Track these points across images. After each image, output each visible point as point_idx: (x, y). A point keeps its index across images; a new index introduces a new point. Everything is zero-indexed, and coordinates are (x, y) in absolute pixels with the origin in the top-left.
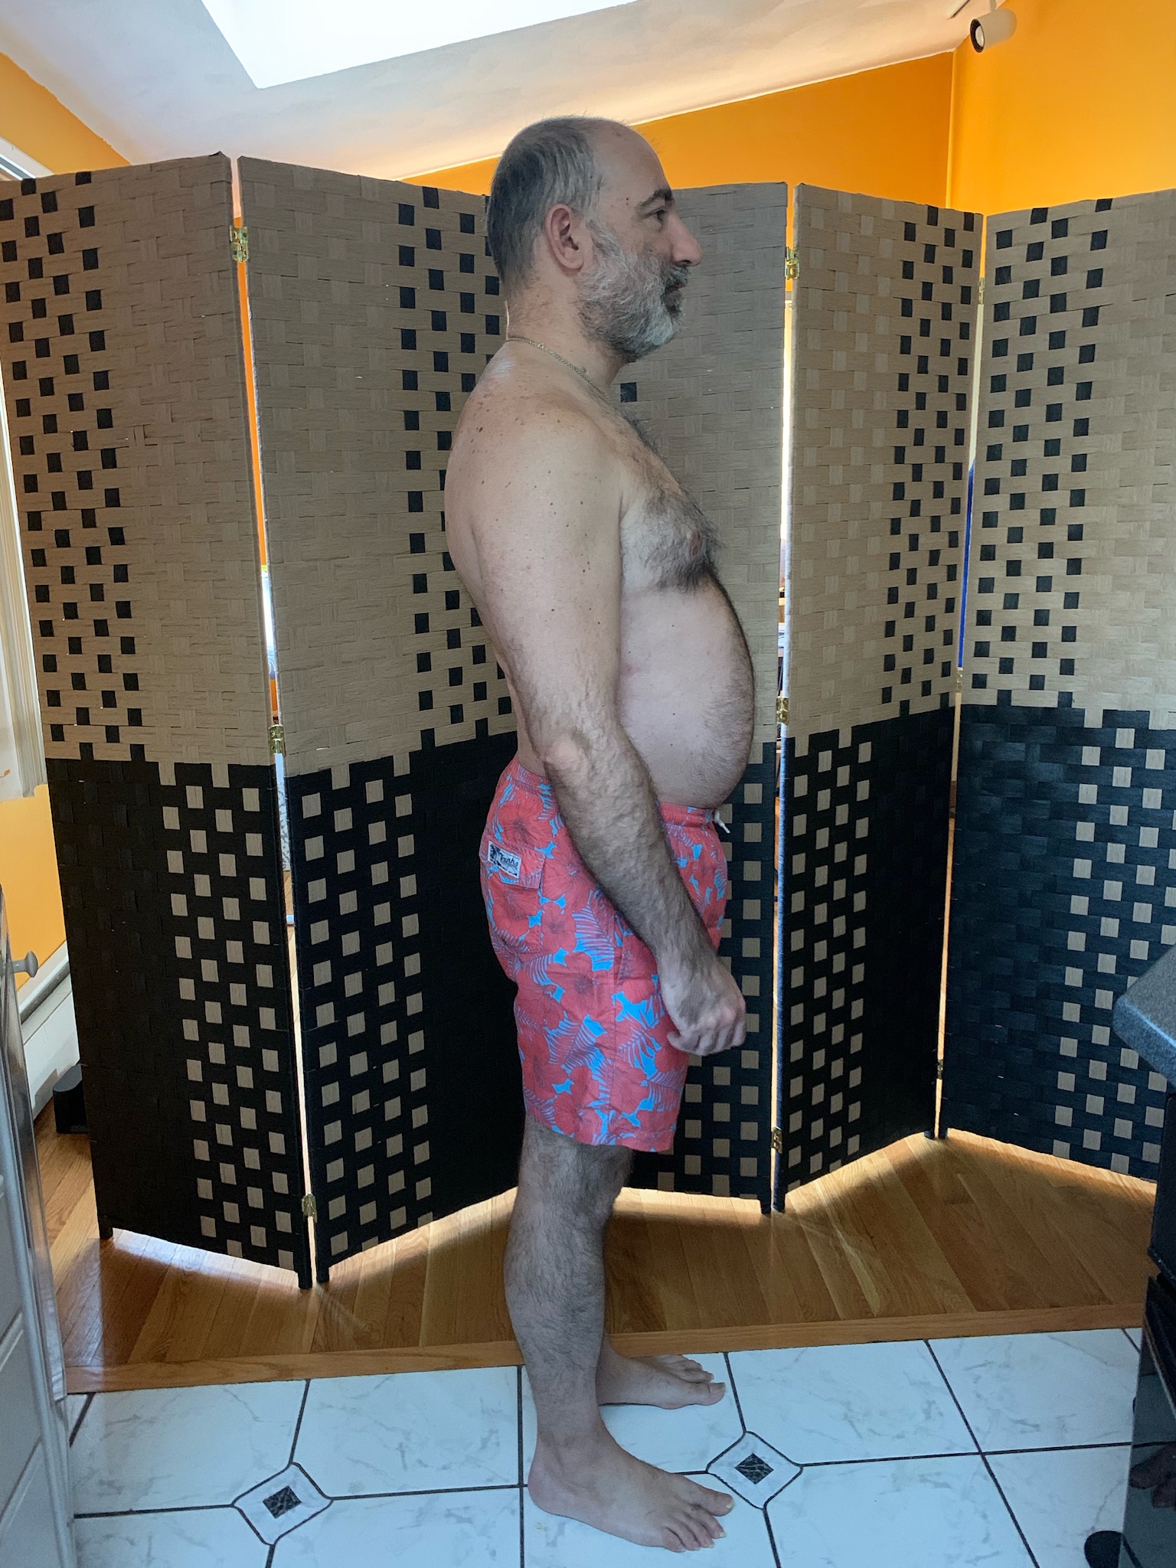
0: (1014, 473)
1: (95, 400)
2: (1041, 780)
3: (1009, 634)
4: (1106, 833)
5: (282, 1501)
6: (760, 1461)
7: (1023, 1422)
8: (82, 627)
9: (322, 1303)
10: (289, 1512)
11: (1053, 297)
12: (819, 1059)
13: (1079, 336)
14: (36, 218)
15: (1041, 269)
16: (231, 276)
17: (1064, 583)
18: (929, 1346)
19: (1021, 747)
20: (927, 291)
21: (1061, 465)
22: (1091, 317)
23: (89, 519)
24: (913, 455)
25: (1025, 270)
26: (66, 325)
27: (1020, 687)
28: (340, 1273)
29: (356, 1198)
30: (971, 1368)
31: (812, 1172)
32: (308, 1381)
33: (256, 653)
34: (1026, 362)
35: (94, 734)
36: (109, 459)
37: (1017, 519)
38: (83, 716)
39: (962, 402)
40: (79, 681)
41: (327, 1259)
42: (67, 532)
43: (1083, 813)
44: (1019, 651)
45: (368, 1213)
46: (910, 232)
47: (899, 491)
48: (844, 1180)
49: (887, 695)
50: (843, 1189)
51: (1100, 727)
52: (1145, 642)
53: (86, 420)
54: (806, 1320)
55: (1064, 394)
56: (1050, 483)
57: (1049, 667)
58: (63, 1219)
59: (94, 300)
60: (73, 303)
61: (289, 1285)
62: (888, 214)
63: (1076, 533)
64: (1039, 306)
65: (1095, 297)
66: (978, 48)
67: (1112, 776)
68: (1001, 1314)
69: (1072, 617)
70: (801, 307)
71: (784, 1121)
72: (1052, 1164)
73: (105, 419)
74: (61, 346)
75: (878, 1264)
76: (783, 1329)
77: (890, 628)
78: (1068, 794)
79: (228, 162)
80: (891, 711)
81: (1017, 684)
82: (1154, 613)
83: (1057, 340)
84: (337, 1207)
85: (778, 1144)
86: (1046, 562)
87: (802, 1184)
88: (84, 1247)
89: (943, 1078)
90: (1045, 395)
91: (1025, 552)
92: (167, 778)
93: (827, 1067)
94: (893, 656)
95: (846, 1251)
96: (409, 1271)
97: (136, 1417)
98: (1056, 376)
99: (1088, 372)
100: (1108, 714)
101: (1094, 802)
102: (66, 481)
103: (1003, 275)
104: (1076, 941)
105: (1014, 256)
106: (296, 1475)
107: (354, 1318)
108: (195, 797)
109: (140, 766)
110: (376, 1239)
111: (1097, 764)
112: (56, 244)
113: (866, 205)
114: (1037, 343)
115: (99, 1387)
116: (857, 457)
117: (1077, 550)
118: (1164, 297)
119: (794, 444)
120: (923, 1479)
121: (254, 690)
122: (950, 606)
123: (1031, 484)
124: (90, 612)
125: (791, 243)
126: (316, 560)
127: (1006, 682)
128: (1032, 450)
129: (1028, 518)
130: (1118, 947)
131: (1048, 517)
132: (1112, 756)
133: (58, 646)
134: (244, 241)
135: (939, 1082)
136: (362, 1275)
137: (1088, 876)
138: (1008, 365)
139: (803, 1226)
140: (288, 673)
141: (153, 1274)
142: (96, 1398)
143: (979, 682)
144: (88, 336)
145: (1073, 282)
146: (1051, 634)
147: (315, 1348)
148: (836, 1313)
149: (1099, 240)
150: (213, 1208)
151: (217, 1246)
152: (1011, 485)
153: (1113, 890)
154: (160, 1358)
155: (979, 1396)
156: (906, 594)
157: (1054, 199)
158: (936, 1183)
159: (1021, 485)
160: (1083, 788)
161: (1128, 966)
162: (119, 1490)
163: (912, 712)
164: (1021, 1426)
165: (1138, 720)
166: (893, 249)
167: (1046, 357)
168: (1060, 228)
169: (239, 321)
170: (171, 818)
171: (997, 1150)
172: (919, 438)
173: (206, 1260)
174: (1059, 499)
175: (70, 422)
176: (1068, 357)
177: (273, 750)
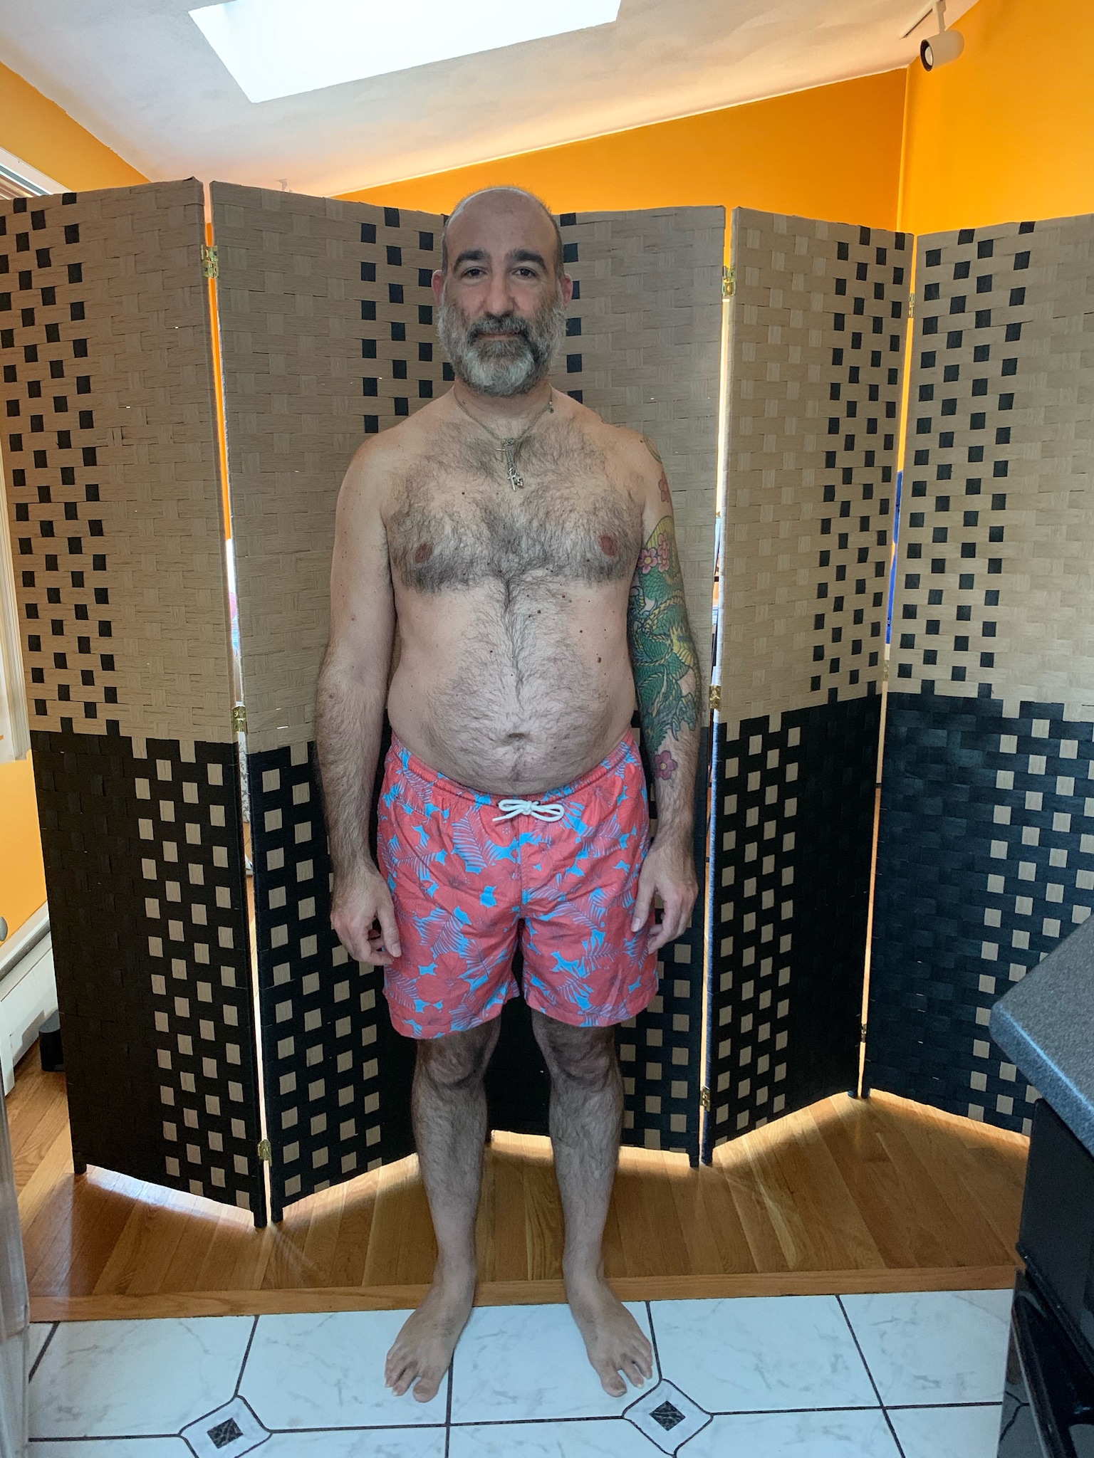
0: (940, 477)
1: (78, 403)
2: (961, 764)
3: (933, 627)
4: (1022, 817)
5: (225, 1433)
6: (674, 1409)
7: (924, 1378)
8: (64, 611)
9: (275, 1241)
10: (231, 1443)
11: (978, 313)
12: (747, 1023)
13: (1002, 350)
14: (27, 234)
15: (967, 287)
16: (202, 291)
17: (985, 580)
18: (839, 1300)
19: (942, 733)
20: (859, 307)
21: (983, 470)
22: (1014, 332)
23: (71, 511)
24: (843, 460)
25: (952, 287)
26: (53, 333)
27: (943, 678)
28: (294, 1213)
29: (309, 1144)
30: (879, 1323)
31: (738, 1128)
32: (257, 1317)
33: (221, 639)
34: (952, 373)
35: (74, 710)
36: (90, 457)
37: (942, 519)
38: (64, 693)
39: (892, 410)
40: (60, 661)
41: (281, 1200)
42: (51, 523)
43: (1001, 797)
44: (943, 643)
45: (320, 1157)
46: (843, 251)
47: (829, 494)
48: (769, 1136)
49: (816, 683)
50: (769, 1145)
51: (1017, 717)
52: (1062, 638)
53: (69, 421)
54: (725, 1271)
55: (988, 403)
56: (973, 487)
57: (969, 660)
58: (43, 1153)
59: (78, 311)
60: (59, 313)
61: (246, 1223)
62: (822, 234)
63: (996, 535)
64: (965, 321)
65: (1017, 314)
66: (928, 67)
67: (1028, 763)
68: (909, 1271)
69: (992, 613)
70: (738, 320)
71: (712, 1081)
72: (968, 1126)
73: (86, 420)
74: (48, 352)
75: (796, 1218)
76: (702, 1280)
77: (819, 621)
78: (987, 779)
79: (201, 186)
80: (820, 698)
81: (940, 675)
82: (1069, 612)
83: (982, 353)
84: (291, 1152)
85: (706, 1102)
86: (968, 561)
87: (729, 1139)
88: (59, 1181)
89: (866, 1042)
90: (969, 404)
91: (950, 551)
92: (140, 752)
93: (755, 1031)
94: (822, 647)
95: (767, 1206)
96: (358, 1214)
97: (96, 1347)
98: (980, 387)
99: (1011, 384)
100: (1025, 706)
101: (1011, 788)
102: (50, 477)
103: (931, 292)
104: (992, 917)
105: (943, 274)
106: (240, 1408)
107: (303, 1257)
108: (164, 770)
109: (115, 740)
110: (328, 1181)
111: (1015, 752)
112: (44, 258)
113: (799, 226)
114: (963, 356)
115: (65, 1317)
116: (789, 462)
117: (997, 550)
118: (1083, 315)
119: (729, 449)
120: (826, 1431)
121: (218, 673)
122: (878, 600)
123: (955, 487)
124: (70, 596)
125: (728, 262)
126: (278, 553)
127: (930, 672)
128: (957, 456)
129: (953, 519)
130: (1031, 924)
131: (971, 519)
132: (1028, 745)
133: (42, 628)
134: (214, 260)
135: (863, 1045)
136: (314, 1214)
137: (1004, 857)
138: (935, 376)
139: (729, 1180)
140: (251, 658)
141: (122, 1208)
142: (61, 1327)
143: (905, 671)
144: (72, 343)
145: (997, 299)
146: (972, 629)
147: (266, 1285)
148: (754, 1266)
149: (1022, 261)
150: (177, 1150)
151: (180, 1184)
152: (936, 489)
153: (1027, 871)
154: (122, 1290)
155: (883, 1351)
156: (834, 589)
157: (979, 222)
158: (858, 1140)
159: (945, 488)
160: (1001, 774)
161: (1041, 943)
162: (76, 1416)
163: (840, 699)
164: (922, 1381)
165: (1053, 712)
166: (826, 267)
167: (971, 370)
168: (986, 249)
169: (209, 333)
170: (142, 789)
171: (916, 1110)
172: (850, 443)
173: (170, 1197)
174: (981, 503)
175: (56, 422)
176: (991, 370)
177: (235, 729)
